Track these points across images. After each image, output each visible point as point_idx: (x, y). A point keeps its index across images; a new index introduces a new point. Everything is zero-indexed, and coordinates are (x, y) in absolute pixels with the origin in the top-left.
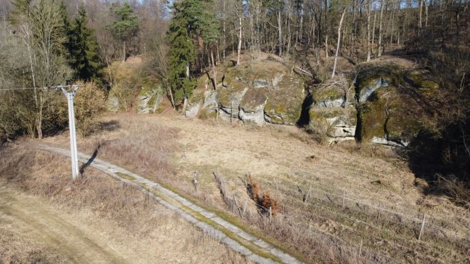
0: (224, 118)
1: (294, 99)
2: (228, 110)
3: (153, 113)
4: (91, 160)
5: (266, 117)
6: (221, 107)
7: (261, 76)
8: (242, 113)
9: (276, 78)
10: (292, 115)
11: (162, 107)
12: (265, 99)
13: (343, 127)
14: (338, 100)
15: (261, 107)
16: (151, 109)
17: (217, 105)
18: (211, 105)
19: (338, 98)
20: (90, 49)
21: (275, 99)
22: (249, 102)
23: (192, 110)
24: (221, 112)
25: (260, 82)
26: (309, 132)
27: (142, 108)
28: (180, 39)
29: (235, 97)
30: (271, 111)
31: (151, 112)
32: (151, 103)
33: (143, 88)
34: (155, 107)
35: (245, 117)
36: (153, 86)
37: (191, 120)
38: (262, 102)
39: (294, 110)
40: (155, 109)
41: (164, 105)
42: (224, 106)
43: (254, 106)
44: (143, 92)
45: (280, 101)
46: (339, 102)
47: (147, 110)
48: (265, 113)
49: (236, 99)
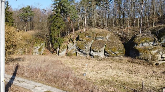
0: (81, 56)
1: (119, 44)
2: (84, 51)
3: (41, 55)
4: (12, 79)
5: (106, 54)
6: (80, 50)
7: (100, 35)
8: (92, 52)
9: (108, 36)
10: (121, 52)
11: (45, 52)
12: (104, 45)
13: (161, 55)
14: (151, 43)
15: (103, 49)
16: (40, 53)
17: (76, 50)
18: (73, 49)
19: (150, 41)
20: (10, 22)
21: (110, 45)
22: (96, 47)
23: (62, 53)
24: (80, 53)
25: (100, 37)
26: (140, 59)
27: (35, 53)
28: (57, 18)
29: (88, 44)
30: (109, 50)
31: (40, 54)
32: (40, 50)
33: (36, 43)
34: (42, 52)
35: (94, 54)
36: (41, 42)
37: (62, 57)
38: (103, 46)
39: (122, 50)
40: (42, 53)
41: (46, 51)
42: (81, 49)
43: (99, 49)
44: (36, 45)
45: (113, 46)
46: (151, 44)
47: (38, 53)
48: (105, 52)
49: (88, 46)
